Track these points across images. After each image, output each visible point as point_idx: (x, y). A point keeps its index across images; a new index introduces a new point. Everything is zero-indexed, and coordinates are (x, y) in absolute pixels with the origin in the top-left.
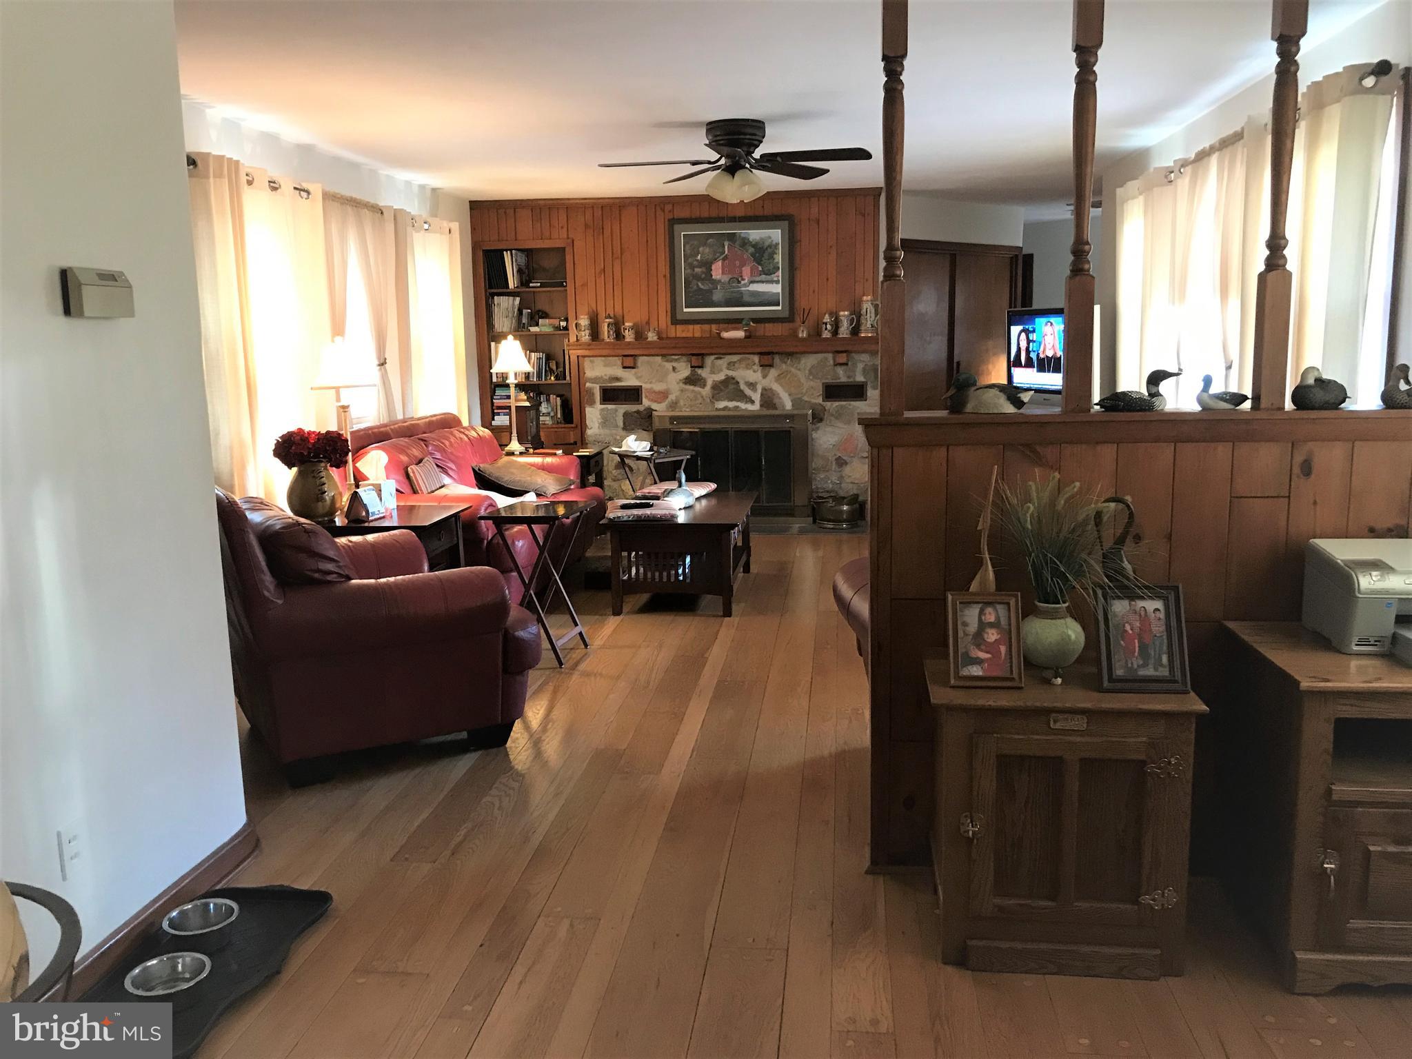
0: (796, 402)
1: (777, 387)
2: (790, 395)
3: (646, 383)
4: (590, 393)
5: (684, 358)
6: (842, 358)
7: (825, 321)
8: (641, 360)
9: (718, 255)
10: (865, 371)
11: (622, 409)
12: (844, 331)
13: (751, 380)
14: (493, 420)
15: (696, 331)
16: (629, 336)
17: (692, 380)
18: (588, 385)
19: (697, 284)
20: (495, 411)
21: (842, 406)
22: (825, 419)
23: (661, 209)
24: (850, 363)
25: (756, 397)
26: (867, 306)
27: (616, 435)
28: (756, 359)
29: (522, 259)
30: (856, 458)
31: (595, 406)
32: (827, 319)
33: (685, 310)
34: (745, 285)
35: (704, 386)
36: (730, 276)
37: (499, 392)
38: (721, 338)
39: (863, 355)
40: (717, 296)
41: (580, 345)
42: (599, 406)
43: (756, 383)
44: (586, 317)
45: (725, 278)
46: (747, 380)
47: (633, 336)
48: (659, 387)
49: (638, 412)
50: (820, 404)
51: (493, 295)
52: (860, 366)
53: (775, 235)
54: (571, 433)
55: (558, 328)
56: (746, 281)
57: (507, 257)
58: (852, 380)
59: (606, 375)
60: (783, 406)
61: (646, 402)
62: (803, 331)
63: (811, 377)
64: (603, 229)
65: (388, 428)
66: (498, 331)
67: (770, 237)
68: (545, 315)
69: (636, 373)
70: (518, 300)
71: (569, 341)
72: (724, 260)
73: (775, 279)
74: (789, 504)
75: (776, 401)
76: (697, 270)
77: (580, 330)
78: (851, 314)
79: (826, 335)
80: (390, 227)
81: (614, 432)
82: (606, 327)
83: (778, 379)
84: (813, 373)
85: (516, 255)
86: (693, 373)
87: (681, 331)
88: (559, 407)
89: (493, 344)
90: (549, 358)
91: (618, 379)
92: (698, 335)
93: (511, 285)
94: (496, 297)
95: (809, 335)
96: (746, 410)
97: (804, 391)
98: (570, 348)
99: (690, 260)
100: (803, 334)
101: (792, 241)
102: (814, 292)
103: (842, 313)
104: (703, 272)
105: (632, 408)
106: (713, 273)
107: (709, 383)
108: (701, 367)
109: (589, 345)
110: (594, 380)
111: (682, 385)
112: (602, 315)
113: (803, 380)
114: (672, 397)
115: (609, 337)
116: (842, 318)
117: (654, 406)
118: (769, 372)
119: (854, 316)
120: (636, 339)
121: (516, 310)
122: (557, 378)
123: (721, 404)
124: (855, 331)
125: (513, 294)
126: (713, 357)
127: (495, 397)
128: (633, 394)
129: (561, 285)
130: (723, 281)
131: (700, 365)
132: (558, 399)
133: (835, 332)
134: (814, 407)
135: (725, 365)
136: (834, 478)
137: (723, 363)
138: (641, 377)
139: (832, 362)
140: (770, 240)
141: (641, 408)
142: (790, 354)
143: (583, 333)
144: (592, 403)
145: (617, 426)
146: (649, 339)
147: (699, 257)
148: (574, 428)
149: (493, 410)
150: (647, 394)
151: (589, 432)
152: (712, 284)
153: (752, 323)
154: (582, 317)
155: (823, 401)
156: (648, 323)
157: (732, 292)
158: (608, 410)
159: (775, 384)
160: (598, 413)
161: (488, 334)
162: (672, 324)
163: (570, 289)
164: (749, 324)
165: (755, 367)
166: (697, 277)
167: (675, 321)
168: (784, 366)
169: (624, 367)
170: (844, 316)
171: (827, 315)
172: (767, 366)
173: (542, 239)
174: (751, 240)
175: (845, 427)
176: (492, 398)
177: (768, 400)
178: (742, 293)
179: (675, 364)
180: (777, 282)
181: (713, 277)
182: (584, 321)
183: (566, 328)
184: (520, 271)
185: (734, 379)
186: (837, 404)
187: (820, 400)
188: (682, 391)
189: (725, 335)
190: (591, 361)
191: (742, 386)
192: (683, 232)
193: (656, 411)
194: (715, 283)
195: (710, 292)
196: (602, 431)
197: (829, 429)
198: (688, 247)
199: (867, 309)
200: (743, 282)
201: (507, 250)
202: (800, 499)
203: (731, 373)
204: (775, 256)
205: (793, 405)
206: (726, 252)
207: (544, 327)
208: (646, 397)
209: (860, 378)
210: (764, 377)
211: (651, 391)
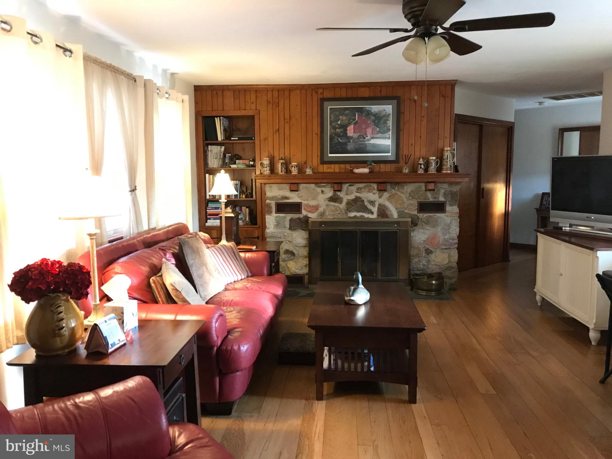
0: (401, 214)
1: (388, 204)
2: (396, 209)
3: (305, 200)
4: (269, 206)
5: (329, 185)
6: (431, 186)
7: (420, 163)
8: (302, 186)
9: (351, 121)
10: (445, 195)
11: (289, 216)
12: (433, 169)
13: (372, 199)
14: (207, 222)
15: (336, 168)
16: (295, 171)
17: (334, 199)
18: (268, 201)
19: (338, 139)
20: (208, 217)
21: (430, 217)
22: (419, 224)
23: (316, 92)
24: (436, 189)
25: (375, 210)
26: (447, 154)
27: (285, 232)
28: (375, 186)
29: (226, 123)
30: (439, 249)
31: (272, 215)
32: (421, 161)
33: (330, 155)
34: (368, 140)
35: (341, 202)
36: (359, 134)
37: (211, 205)
38: (354, 173)
39: (444, 184)
40: (350, 147)
41: (264, 176)
42: (274, 215)
43: (375, 201)
44: (268, 159)
45: (356, 136)
46: (369, 199)
47: (297, 171)
48: (313, 203)
49: (299, 219)
50: (416, 215)
51: (208, 145)
52: (442, 191)
53: (388, 108)
54: (256, 230)
55: (249, 166)
56: (369, 137)
57: (217, 121)
58: (436, 200)
59: (279, 195)
60: (392, 216)
61: (304, 213)
62: (406, 169)
63: (410, 198)
64: (278, 103)
65: (135, 240)
66: (211, 167)
67: (385, 110)
68: (240, 158)
69: (298, 194)
70: (223, 147)
71: (255, 174)
72: (355, 124)
73: (388, 136)
74: (396, 278)
75: (388, 212)
76: (337, 130)
77: (264, 167)
78: (437, 158)
79: (421, 171)
80: (141, 91)
81: (283, 230)
82: (280, 166)
83: (389, 199)
84: (412, 195)
85: (223, 120)
86: (335, 194)
87: (325, 168)
88: (247, 215)
89: (207, 175)
90: (242, 184)
91: (287, 198)
92: (337, 170)
93: (220, 139)
94: (209, 146)
95: (410, 172)
96: (368, 218)
97: (406, 207)
98: (258, 178)
99: (334, 124)
100: (406, 171)
101: (399, 114)
102: (412, 144)
103: (431, 158)
104: (341, 132)
105: (295, 216)
106: (348, 132)
107: (345, 201)
108: (340, 191)
109: (269, 176)
110: (272, 198)
111: (327, 202)
112: (277, 158)
113: (405, 200)
114: (321, 210)
115: (281, 172)
116: (432, 161)
117: (310, 215)
118: (383, 195)
119: (438, 160)
120: (299, 173)
121: (222, 154)
122: (246, 197)
123: (352, 214)
124: (439, 169)
125: (220, 144)
126: (347, 185)
127: (208, 208)
128: (296, 207)
129: (251, 139)
130: (354, 137)
131: (340, 189)
132: (247, 209)
133: (426, 170)
134: (412, 216)
135: (355, 189)
136: (424, 262)
137: (354, 188)
138: (301, 197)
139: (424, 189)
140: (385, 112)
141: (301, 216)
142: (397, 183)
143: (265, 169)
144: (270, 213)
145: (285, 227)
146: (307, 173)
147: (339, 122)
148: (257, 228)
149: (206, 216)
150: (305, 207)
151: (268, 231)
152: (347, 139)
153: (373, 164)
154: (265, 159)
155: (418, 213)
156: (305, 163)
157: (360, 144)
158: (280, 217)
159: (387, 202)
160: (274, 218)
161: (204, 169)
162: (321, 164)
163: (257, 142)
164: (372, 164)
165: (374, 191)
166: (338, 135)
167: (323, 162)
168: (393, 191)
169: (291, 191)
170: (433, 160)
171: (421, 160)
172: (381, 190)
173: (240, 110)
174: (373, 112)
175: (432, 229)
176: (206, 209)
177: (383, 212)
178: (366, 145)
179: (323, 189)
180: (389, 138)
181: (348, 135)
182: (266, 162)
183: (254, 166)
184: (225, 130)
185: (360, 198)
186: (427, 215)
187: (415, 213)
188: (327, 206)
189: (356, 171)
190: (270, 186)
191: (366, 203)
192: (329, 107)
193: (310, 218)
194: (349, 138)
195: (346, 144)
196: (276, 230)
197: (421, 231)
198: (332, 116)
199: (448, 155)
200: (367, 138)
201: (217, 117)
202: (402, 274)
203: (358, 195)
204: (388, 122)
205: (398, 215)
206: (357, 119)
207: (239, 165)
208: (305, 209)
209: (442, 199)
210: (380, 197)
211: (308, 206)
